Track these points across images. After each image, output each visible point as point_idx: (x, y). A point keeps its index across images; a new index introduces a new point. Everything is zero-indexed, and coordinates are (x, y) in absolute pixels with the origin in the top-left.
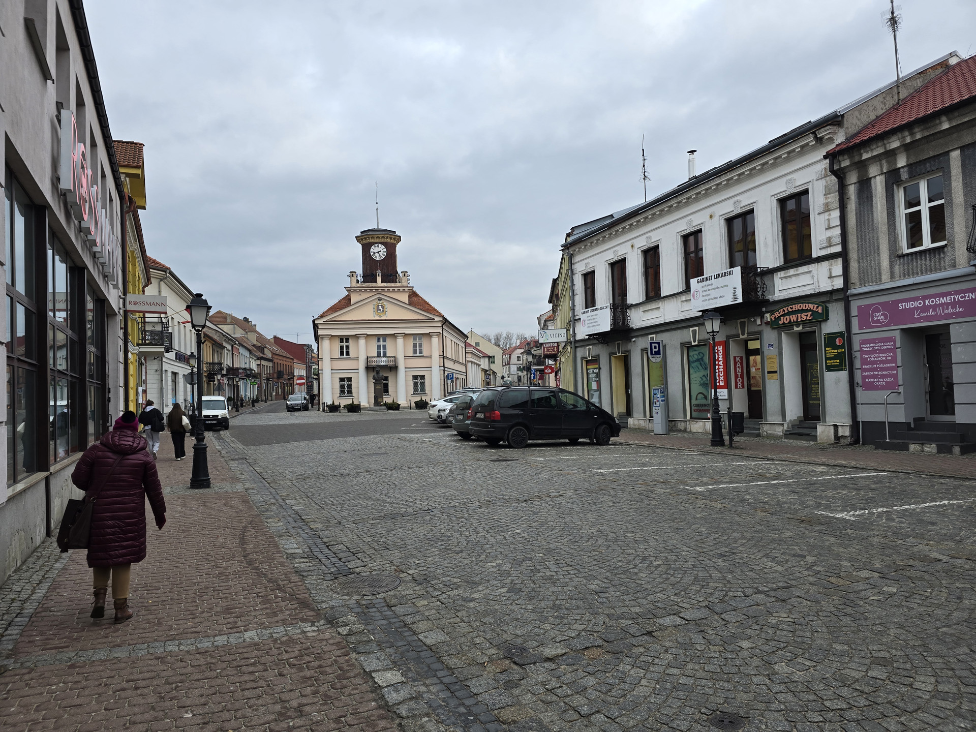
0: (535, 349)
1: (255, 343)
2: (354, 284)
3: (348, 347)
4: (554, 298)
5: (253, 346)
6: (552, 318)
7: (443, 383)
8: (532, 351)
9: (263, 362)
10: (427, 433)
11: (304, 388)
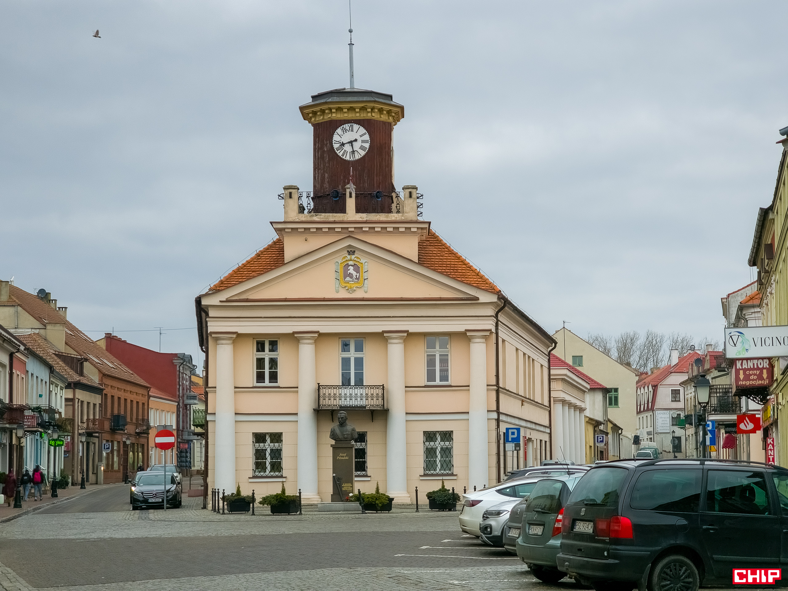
0: (715, 373)
1: (62, 348)
2: (294, 215)
3: (273, 362)
4: (763, 254)
5: (59, 355)
6: (757, 302)
7: (495, 451)
8: (709, 377)
9: (81, 395)
10: (456, 566)
11: (171, 455)
